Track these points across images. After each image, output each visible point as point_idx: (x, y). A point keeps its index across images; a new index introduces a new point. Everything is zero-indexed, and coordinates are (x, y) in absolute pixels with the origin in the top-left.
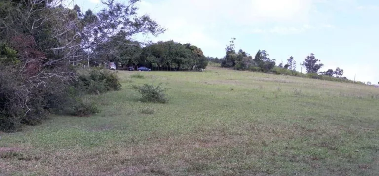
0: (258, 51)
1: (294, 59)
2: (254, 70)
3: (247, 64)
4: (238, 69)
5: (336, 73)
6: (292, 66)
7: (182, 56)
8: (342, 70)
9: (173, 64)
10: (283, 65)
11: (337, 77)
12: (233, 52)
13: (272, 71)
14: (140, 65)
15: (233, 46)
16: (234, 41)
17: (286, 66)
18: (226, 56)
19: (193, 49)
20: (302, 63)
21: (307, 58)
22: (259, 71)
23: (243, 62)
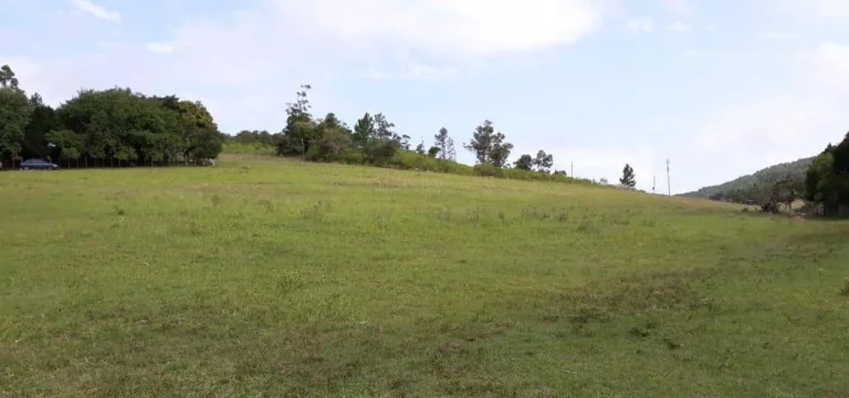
0: (362, 117)
1: (449, 134)
2: (350, 161)
3: (337, 147)
4: (314, 159)
5: (538, 162)
6: (447, 150)
7: (147, 127)
8: (551, 156)
9: (124, 148)
10: (426, 149)
11: (541, 171)
12: (305, 118)
13: (392, 163)
14: (27, 155)
15: (306, 105)
16: (308, 92)
17: (433, 151)
18: (288, 127)
19: (185, 111)
20: (469, 144)
21: (477, 132)
22: (363, 162)
23: (326, 142)
